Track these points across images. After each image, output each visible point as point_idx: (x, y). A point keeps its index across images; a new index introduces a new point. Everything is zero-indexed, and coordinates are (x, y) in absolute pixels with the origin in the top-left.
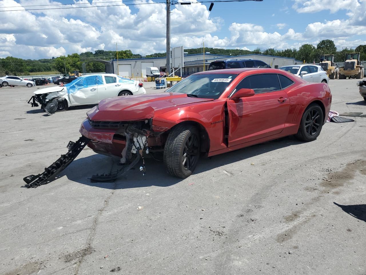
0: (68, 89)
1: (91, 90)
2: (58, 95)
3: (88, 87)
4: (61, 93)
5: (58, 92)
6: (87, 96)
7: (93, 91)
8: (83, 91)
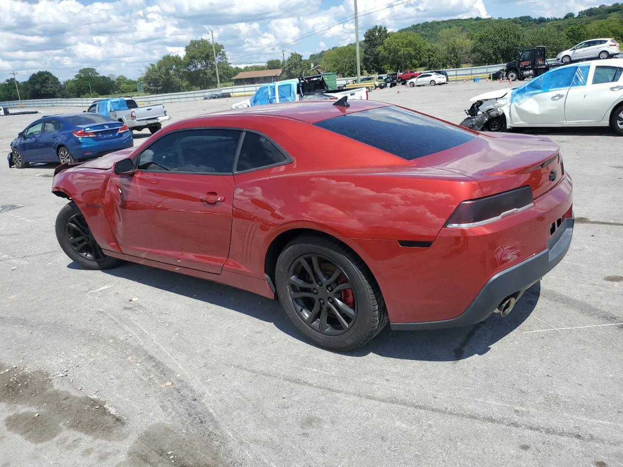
0: (514, 93)
1: (553, 98)
2: (496, 104)
3: (549, 91)
4: (500, 102)
5: (497, 99)
6: (543, 110)
7: (557, 100)
8: (538, 100)
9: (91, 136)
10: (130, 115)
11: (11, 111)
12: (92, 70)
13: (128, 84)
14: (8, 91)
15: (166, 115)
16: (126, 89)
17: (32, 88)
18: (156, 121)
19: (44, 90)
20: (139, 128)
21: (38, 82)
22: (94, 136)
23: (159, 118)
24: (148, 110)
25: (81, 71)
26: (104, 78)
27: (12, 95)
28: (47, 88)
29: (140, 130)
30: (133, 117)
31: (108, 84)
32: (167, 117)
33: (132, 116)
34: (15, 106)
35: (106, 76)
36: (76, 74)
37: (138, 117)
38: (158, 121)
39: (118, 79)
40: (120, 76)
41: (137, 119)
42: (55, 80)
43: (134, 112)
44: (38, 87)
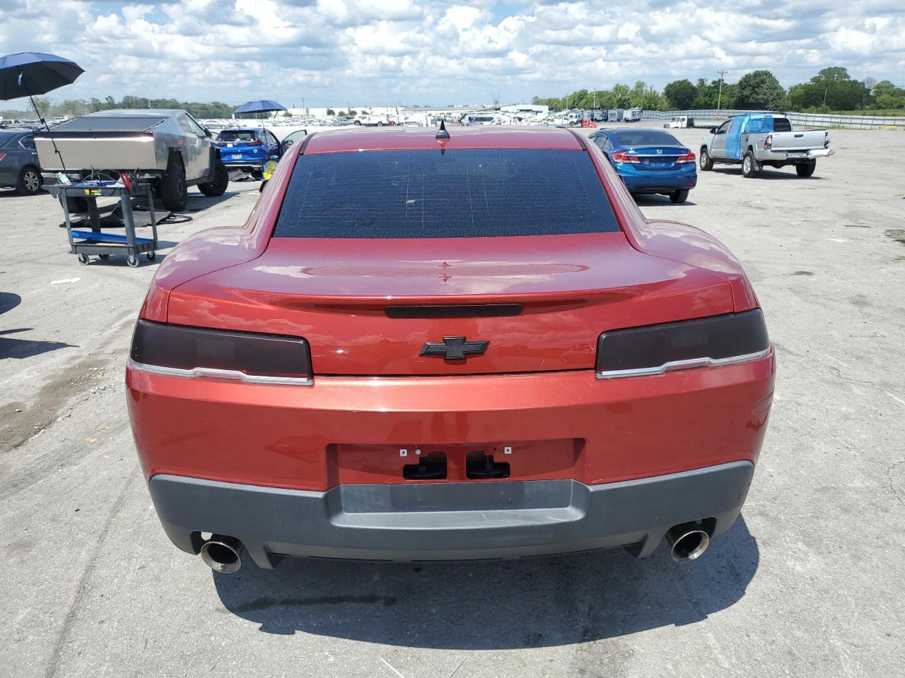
9: (633, 162)
10: (764, 142)
11: (696, 123)
12: (841, 71)
13: (892, 95)
14: (710, 97)
15: (827, 148)
16: (886, 104)
17: (739, 95)
18: (804, 155)
19: (753, 98)
20: (778, 164)
21: (750, 86)
22: (639, 162)
23: (811, 152)
24: (796, 136)
25: (823, 72)
26: (855, 82)
27: (713, 103)
28: (758, 95)
29: (779, 167)
30: (768, 145)
31: (856, 93)
32: (825, 152)
33: (766, 143)
34: (711, 117)
35: (860, 80)
36: (813, 77)
37: (775, 146)
38: (809, 156)
39: (878, 87)
40: (883, 82)
41: (773, 149)
42: (774, 85)
43: (771, 137)
44: (747, 92)
